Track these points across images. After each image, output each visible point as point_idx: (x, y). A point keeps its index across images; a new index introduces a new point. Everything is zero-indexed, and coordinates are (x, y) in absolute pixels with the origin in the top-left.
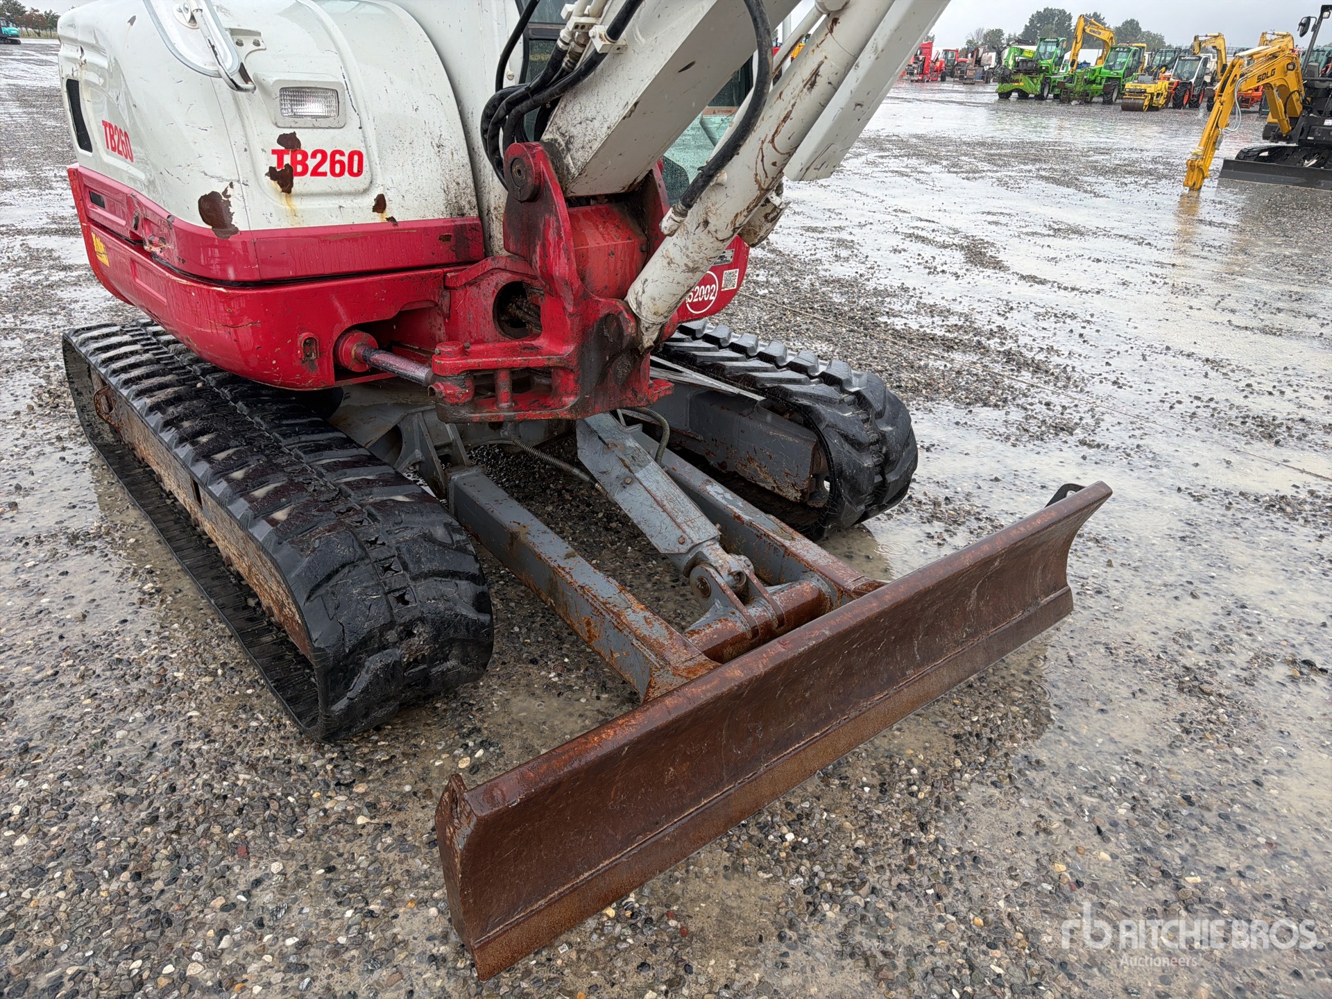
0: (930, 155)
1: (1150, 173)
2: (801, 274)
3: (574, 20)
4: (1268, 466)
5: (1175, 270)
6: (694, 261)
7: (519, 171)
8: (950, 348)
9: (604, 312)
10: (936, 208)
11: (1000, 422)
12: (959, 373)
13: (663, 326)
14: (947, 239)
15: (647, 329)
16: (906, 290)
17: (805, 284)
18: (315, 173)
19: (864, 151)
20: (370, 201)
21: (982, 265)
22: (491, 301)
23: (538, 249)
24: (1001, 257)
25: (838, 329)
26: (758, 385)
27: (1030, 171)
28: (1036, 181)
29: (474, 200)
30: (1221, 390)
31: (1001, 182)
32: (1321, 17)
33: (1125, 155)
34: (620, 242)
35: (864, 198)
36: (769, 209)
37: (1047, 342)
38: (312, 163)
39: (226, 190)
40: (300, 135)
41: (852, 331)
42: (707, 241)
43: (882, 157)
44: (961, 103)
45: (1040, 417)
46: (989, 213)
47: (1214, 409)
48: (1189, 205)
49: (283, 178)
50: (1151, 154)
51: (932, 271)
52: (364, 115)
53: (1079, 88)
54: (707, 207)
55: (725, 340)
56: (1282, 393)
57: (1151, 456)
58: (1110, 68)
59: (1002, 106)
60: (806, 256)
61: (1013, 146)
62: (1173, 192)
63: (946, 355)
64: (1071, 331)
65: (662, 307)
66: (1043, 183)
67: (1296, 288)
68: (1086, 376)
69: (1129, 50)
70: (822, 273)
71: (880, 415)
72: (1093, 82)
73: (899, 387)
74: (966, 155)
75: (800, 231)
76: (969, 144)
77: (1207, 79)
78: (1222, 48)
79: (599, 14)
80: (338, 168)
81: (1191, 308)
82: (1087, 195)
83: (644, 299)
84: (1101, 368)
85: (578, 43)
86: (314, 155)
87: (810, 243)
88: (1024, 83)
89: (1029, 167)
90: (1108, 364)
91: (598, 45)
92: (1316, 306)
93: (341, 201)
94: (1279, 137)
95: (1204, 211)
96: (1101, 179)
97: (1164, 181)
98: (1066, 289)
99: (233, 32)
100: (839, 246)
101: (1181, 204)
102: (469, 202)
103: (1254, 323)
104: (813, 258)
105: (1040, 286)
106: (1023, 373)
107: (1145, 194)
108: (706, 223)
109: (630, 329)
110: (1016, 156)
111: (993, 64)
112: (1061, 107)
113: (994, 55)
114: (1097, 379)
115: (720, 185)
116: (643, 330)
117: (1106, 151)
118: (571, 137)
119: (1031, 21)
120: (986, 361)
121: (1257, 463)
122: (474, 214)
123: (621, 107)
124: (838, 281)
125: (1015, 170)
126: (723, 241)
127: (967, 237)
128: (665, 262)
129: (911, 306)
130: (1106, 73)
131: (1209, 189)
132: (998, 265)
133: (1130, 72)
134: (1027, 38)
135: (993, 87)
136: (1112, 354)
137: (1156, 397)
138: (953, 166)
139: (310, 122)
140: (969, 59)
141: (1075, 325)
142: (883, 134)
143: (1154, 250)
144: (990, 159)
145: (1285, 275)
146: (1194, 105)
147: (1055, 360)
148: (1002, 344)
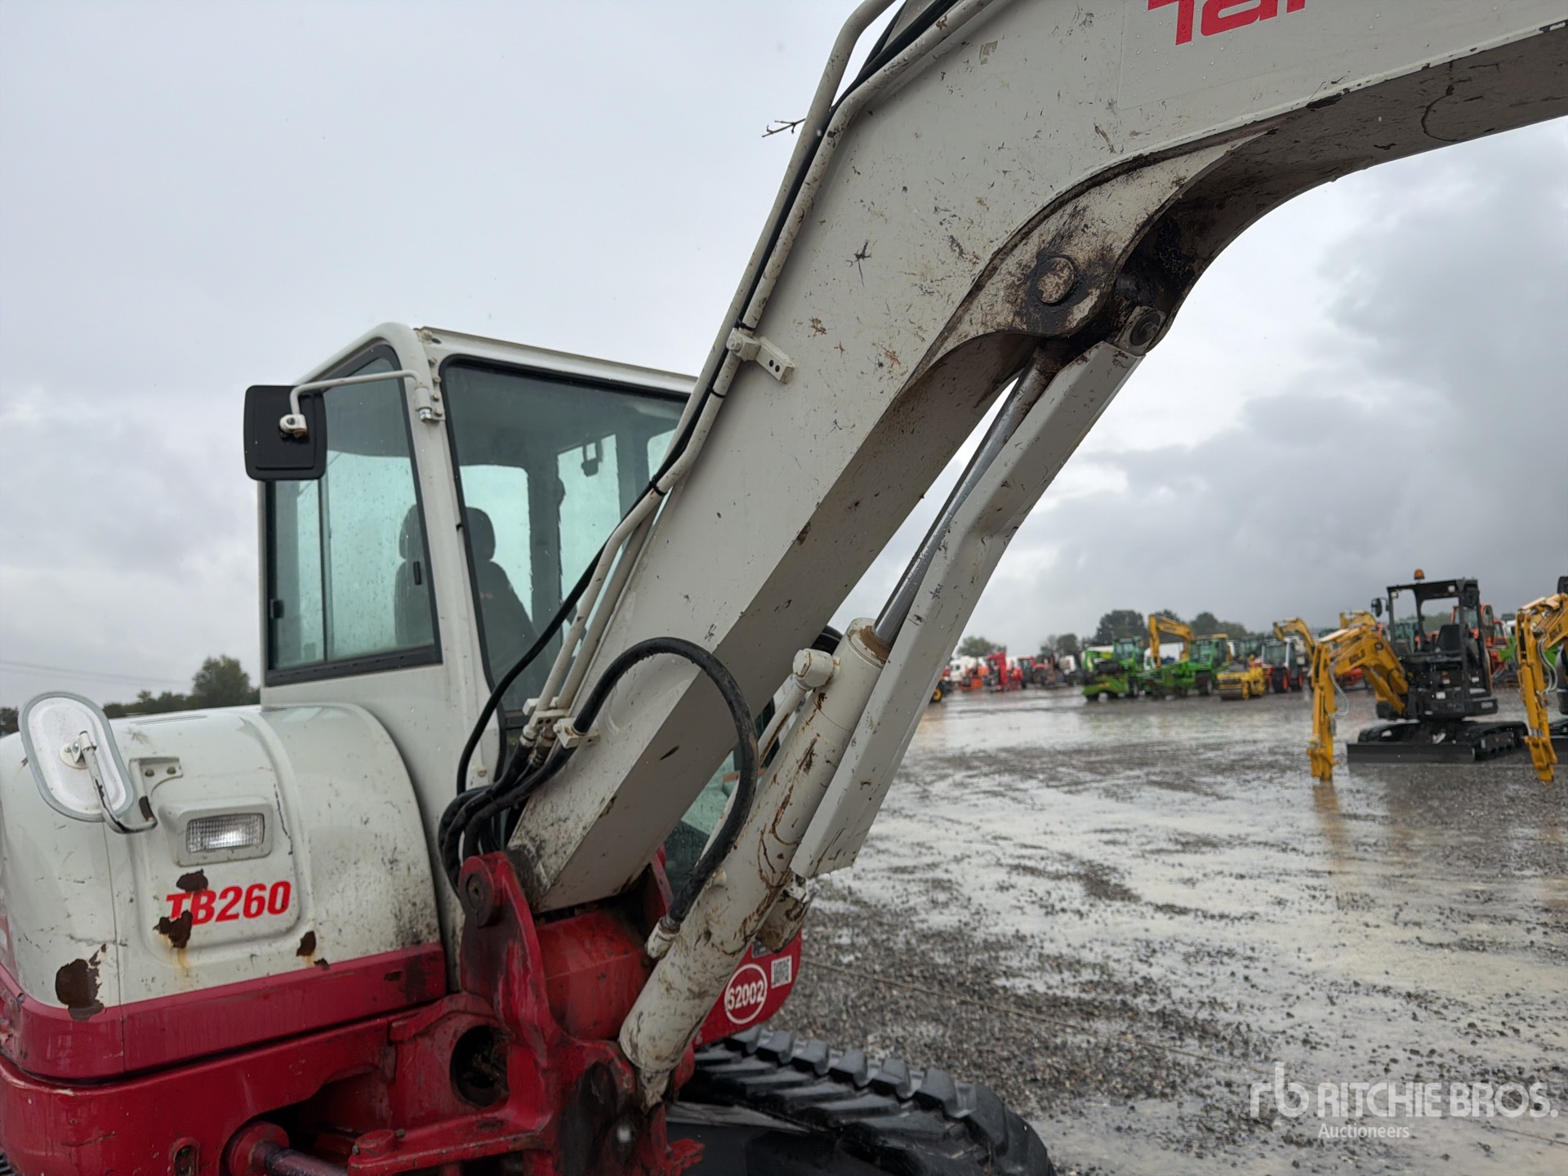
0: (1024, 769)
1: (1271, 766)
2: (893, 929)
3: (538, 714)
4: (1540, 1146)
5: (1334, 878)
6: (699, 984)
7: (476, 891)
8: (1089, 1016)
9: (590, 1061)
10: (1041, 830)
11: (1173, 1121)
12: (1107, 1050)
13: (672, 1072)
14: (1060, 868)
15: (649, 1080)
16: (1023, 939)
17: (899, 942)
18: (223, 916)
19: (950, 771)
20: (295, 941)
21: (1109, 897)
22: (448, 1055)
23: (500, 986)
24: (1128, 883)
25: (946, 1002)
26: (831, 1124)
27: (1138, 777)
28: (1147, 788)
29: (435, 922)
30: (1442, 1037)
31: (1109, 793)
32: (1391, 598)
33: (1239, 748)
34: (612, 959)
35: (957, 827)
36: (789, 904)
37: (1207, 992)
38: (219, 905)
39: (95, 956)
40: (210, 873)
41: (963, 1003)
42: (712, 956)
43: (970, 777)
44: (1047, 710)
45: (1223, 1105)
46: (1102, 831)
47: (1441, 1066)
48: (1325, 797)
49: (177, 930)
50: (1267, 745)
51: (1050, 911)
52: (298, 838)
53: (1170, 683)
54: (707, 915)
55: (786, 1054)
56: (1516, 1031)
57: (1381, 1149)
58: (1196, 661)
59: (1092, 708)
60: (897, 904)
61: (1115, 750)
62: (1302, 786)
63: (1086, 1025)
64: (1233, 974)
65: (666, 1048)
66: (1157, 791)
67: (1479, 886)
68: (1267, 1036)
69: (1210, 643)
70: (918, 926)
71: (1002, 1149)
72: (1183, 676)
73: (1035, 1080)
74: (1063, 765)
75: (886, 874)
76: (1063, 753)
77: (1301, 661)
78: (1304, 631)
79: (567, 705)
80: (254, 906)
81: (1367, 925)
82: (1209, 798)
83: (641, 1040)
84: (1281, 1024)
85: (546, 738)
86: (224, 895)
87: (899, 887)
88: (1109, 683)
89: (1136, 772)
90: (1289, 1015)
91: (564, 740)
92: (1511, 905)
93: (255, 949)
94: (1394, 716)
95: (1346, 803)
96: (1220, 778)
97: (1289, 774)
98: (1213, 917)
99: (143, 762)
100: (935, 888)
101: (1316, 797)
102: (428, 926)
103: (1447, 938)
104: (906, 906)
105: (1183, 918)
106: (1188, 1041)
107: (1272, 791)
108: (708, 934)
109: (625, 1085)
110: (1119, 762)
111: (1073, 666)
112: (1156, 704)
113: (1071, 659)
114: (1281, 1039)
115: (719, 886)
116: (645, 1082)
117: (1217, 747)
118: (542, 841)
119: (1102, 623)
120: (1138, 1027)
121: (1522, 1145)
122: (435, 938)
123: (597, 803)
124: (939, 934)
125: (1121, 777)
126: (733, 954)
127: (1083, 863)
128: (663, 989)
129: (1032, 961)
130: (1193, 666)
131: (1342, 779)
132: (1126, 895)
133: (1218, 663)
134: (1102, 638)
135: (1078, 690)
136: (1291, 1000)
137: (1362, 1055)
138: (1053, 778)
139: (223, 855)
140: (1046, 665)
141: (1236, 966)
142: (969, 750)
143: (1302, 856)
144: (1091, 768)
145: (1460, 871)
146: (1297, 688)
147: (1221, 1015)
148: (1153, 1001)
